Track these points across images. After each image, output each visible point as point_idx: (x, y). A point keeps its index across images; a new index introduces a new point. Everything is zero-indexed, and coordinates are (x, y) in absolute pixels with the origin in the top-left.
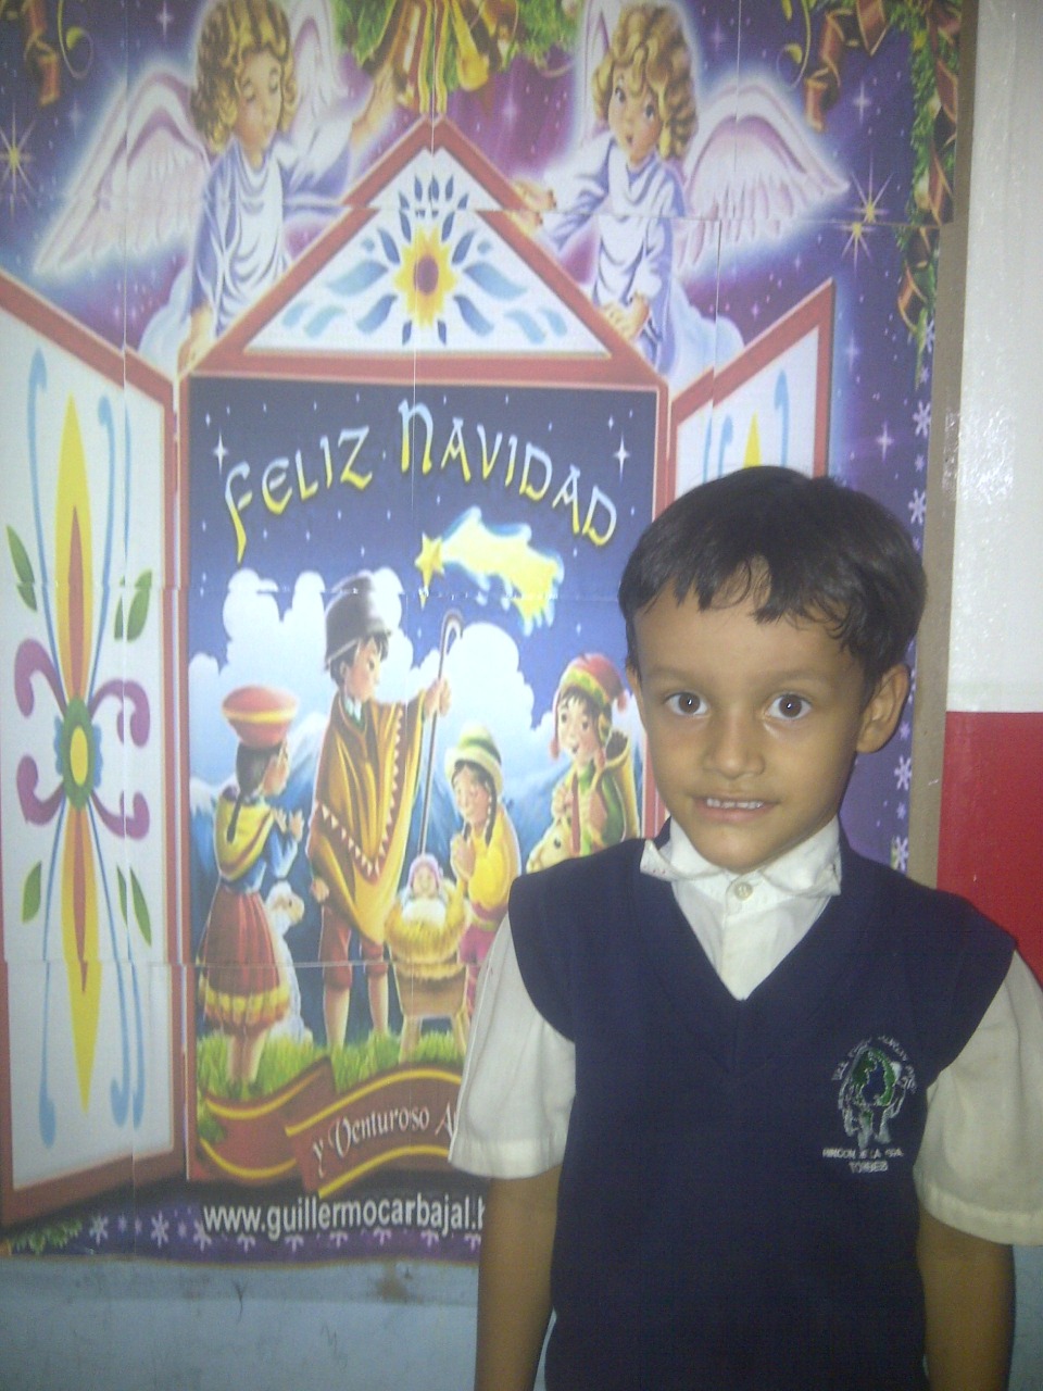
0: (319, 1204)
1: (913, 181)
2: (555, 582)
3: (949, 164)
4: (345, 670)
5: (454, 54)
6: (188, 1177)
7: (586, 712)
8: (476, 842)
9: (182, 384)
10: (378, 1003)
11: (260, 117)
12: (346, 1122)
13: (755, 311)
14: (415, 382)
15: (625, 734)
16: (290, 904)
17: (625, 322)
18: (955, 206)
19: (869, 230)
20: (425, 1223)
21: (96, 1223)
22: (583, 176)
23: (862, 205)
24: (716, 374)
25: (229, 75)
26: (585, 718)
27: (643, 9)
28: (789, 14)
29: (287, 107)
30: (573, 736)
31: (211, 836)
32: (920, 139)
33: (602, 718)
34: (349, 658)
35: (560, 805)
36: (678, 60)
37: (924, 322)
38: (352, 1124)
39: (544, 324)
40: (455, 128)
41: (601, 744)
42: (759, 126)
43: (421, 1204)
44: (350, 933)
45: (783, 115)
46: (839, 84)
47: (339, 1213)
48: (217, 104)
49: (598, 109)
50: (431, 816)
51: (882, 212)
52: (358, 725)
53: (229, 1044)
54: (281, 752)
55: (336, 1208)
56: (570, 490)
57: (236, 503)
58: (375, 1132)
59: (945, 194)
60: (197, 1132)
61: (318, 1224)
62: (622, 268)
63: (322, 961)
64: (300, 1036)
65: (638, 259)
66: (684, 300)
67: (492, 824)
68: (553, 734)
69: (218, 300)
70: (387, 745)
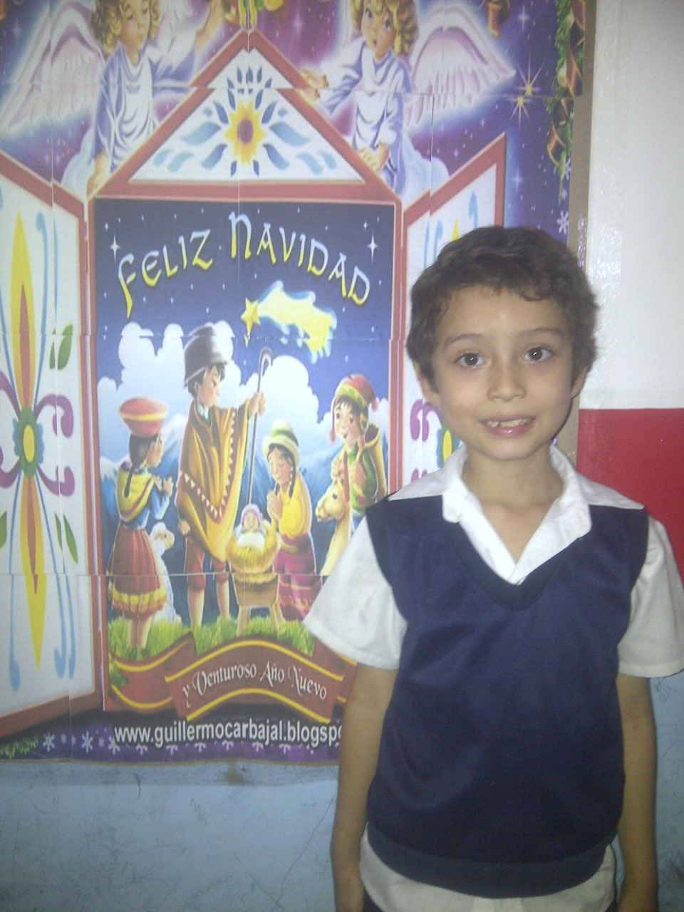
0: (188, 724)
1: (557, 69)
2: (331, 329)
3: (580, 58)
4: (197, 388)
6: (104, 709)
7: (351, 412)
8: (283, 496)
9: (89, 203)
10: (222, 600)
11: (136, 30)
12: (203, 674)
13: (456, 153)
14: (239, 200)
15: (377, 426)
16: (165, 536)
17: (373, 160)
18: (583, 85)
19: (528, 101)
20: (255, 737)
21: (47, 738)
22: (346, 66)
23: (524, 85)
24: (431, 194)
26: (351, 416)
29: (155, 23)
30: (343, 427)
31: (115, 493)
32: (562, 42)
33: (362, 416)
34: (200, 379)
35: (336, 472)
37: (564, 160)
38: (207, 676)
39: (321, 162)
40: (262, 36)
41: (362, 432)
42: (458, 34)
43: (252, 725)
44: (204, 554)
45: (474, 27)
46: (509, 5)
47: (200, 730)
48: (108, 21)
49: (355, 22)
50: (254, 479)
51: (537, 89)
52: (206, 422)
53: (129, 624)
54: (158, 439)
55: (198, 727)
56: (340, 269)
57: (125, 280)
58: (222, 680)
59: (577, 76)
60: (109, 680)
61: (187, 737)
62: (372, 126)
63: (186, 573)
64: (173, 618)
65: (381, 120)
66: (411, 147)
67: (293, 484)
68: (331, 426)
69: (112, 150)
70: (225, 434)
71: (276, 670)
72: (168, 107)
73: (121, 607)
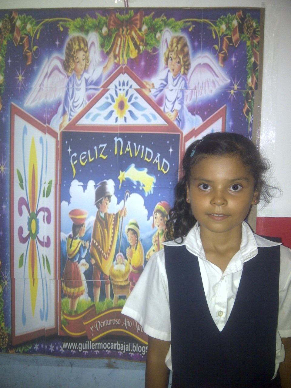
0: (92, 342)
1: (247, 79)
2: (153, 183)
3: (257, 75)
4: (100, 205)
5: (129, 50)
6: (59, 335)
7: (161, 216)
8: (133, 250)
9: (60, 133)
10: (107, 292)
11: (80, 67)
12: (99, 322)
13: (206, 113)
14: (118, 132)
16: (85, 265)
17: (172, 116)
18: (258, 85)
19: (235, 92)
20: (119, 349)
21: (36, 345)
22: (161, 80)
23: (234, 86)
24: (195, 129)
25: (73, 56)
26: (161, 218)
27: (177, 37)
28: (214, 37)
29: (87, 64)
30: (158, 223)
31: (66, 247)
32: (249, 68)
33: (166, 218)
34: (101, 202)
35: (154, 241)
36: (186, 50)
37: (250, 115)
38: (100, 323)
39: (151, 117)
40: (129, 68)
42: (207, 66)
43: (118, 344)
44: (100, 273)
45: (213, 63)
46: (227, 55)
47: (97, 345)
48: (70, 64)
49: (165, 62)
51: (239, 87)
52: (103, 219)
53: (69, 300)
54: (84, 226)
55: (96, 344)
56: (157, 159)
57: (73, 163)
58: (106, 325)
59: (256, 82)
60: (61, 322)
61: (91, 348)
62: (171, 103)
63: (93, 280)
64: (87, 299)
65: (175, 101)
66: (187, 111)
67: (137, 245)
68: (153, 222)
69: (69, 112)
70: (111, 224)
71: (128, 321)
72: (91, 96)
73: (67, 293)
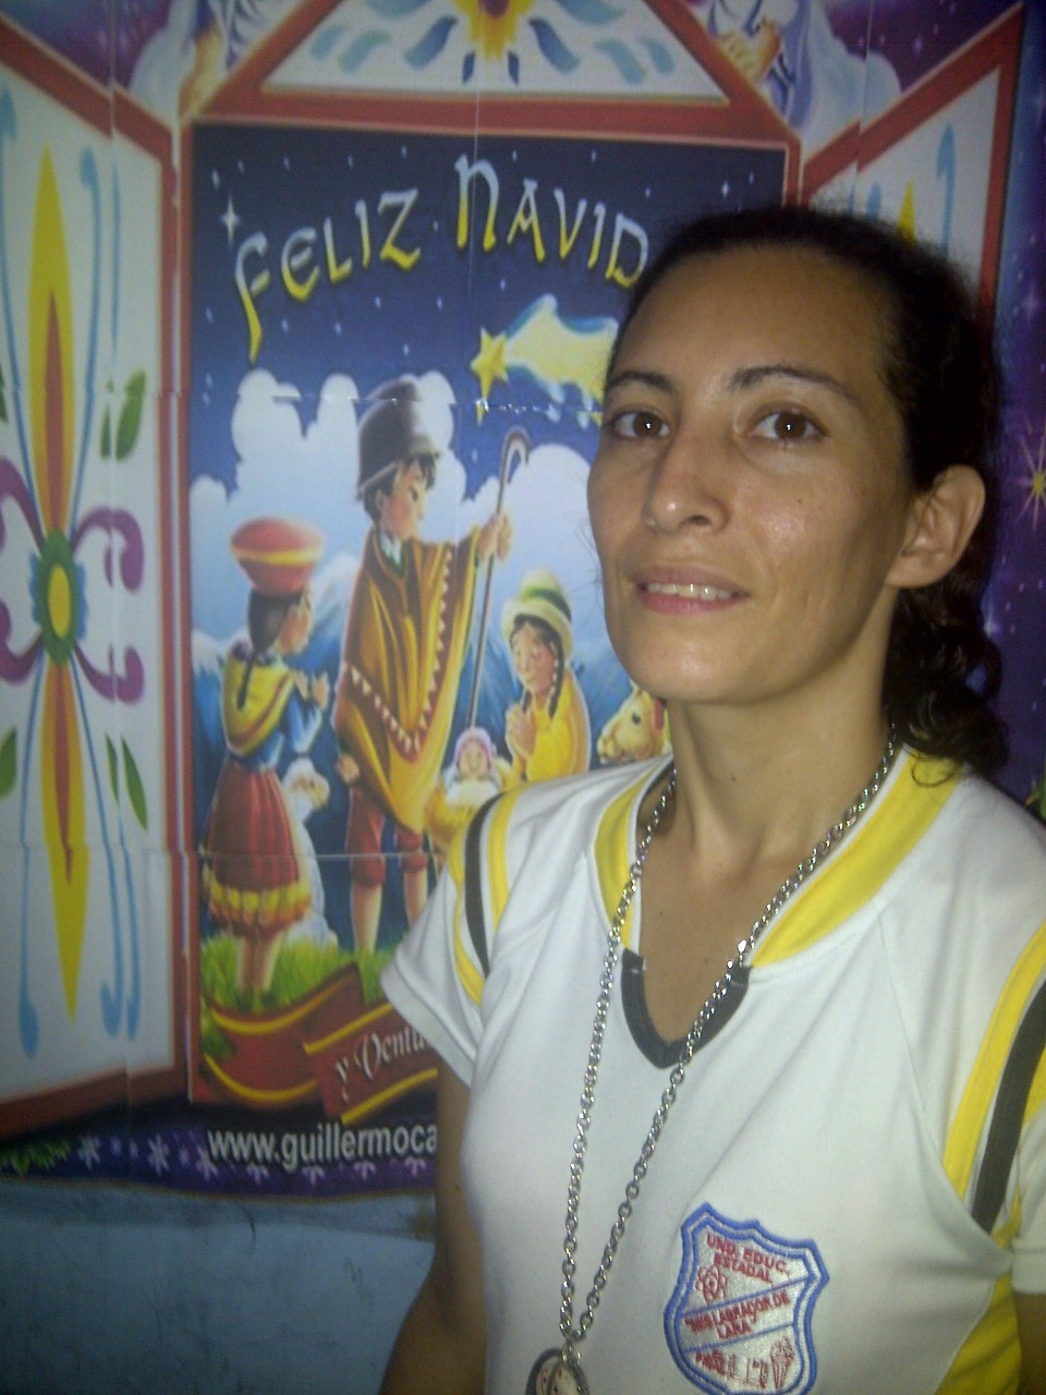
0: (343, 1130)
4: (381, 502)
6: (190, 1096)
8: (538, 713)
9: (183, 132)
10: (415, 902)
12: (375, 1039)
13: (918, 45)
14: (477, 131)
16: (312, 785)
17: (748, 56)
21: (85, 1144)
24: (864, 127)
31: (218, 701)
34: (386, 486)
38: (381, 1040)
44: (383, 820)
47: (366, 1141)
50: (483, 682)
52: (396, 568)
53: (239, 947)
54: (302, 600)
55: (361, 1135)
57: (249, 284)
60: (201, 1045)
61: (341, 1153)
63: (349, 852)
64: (322, 936)
66: (826, 30)
67: (558, 692)
69: (229, 22)
70: (431, 594)
73: (225, 912)
